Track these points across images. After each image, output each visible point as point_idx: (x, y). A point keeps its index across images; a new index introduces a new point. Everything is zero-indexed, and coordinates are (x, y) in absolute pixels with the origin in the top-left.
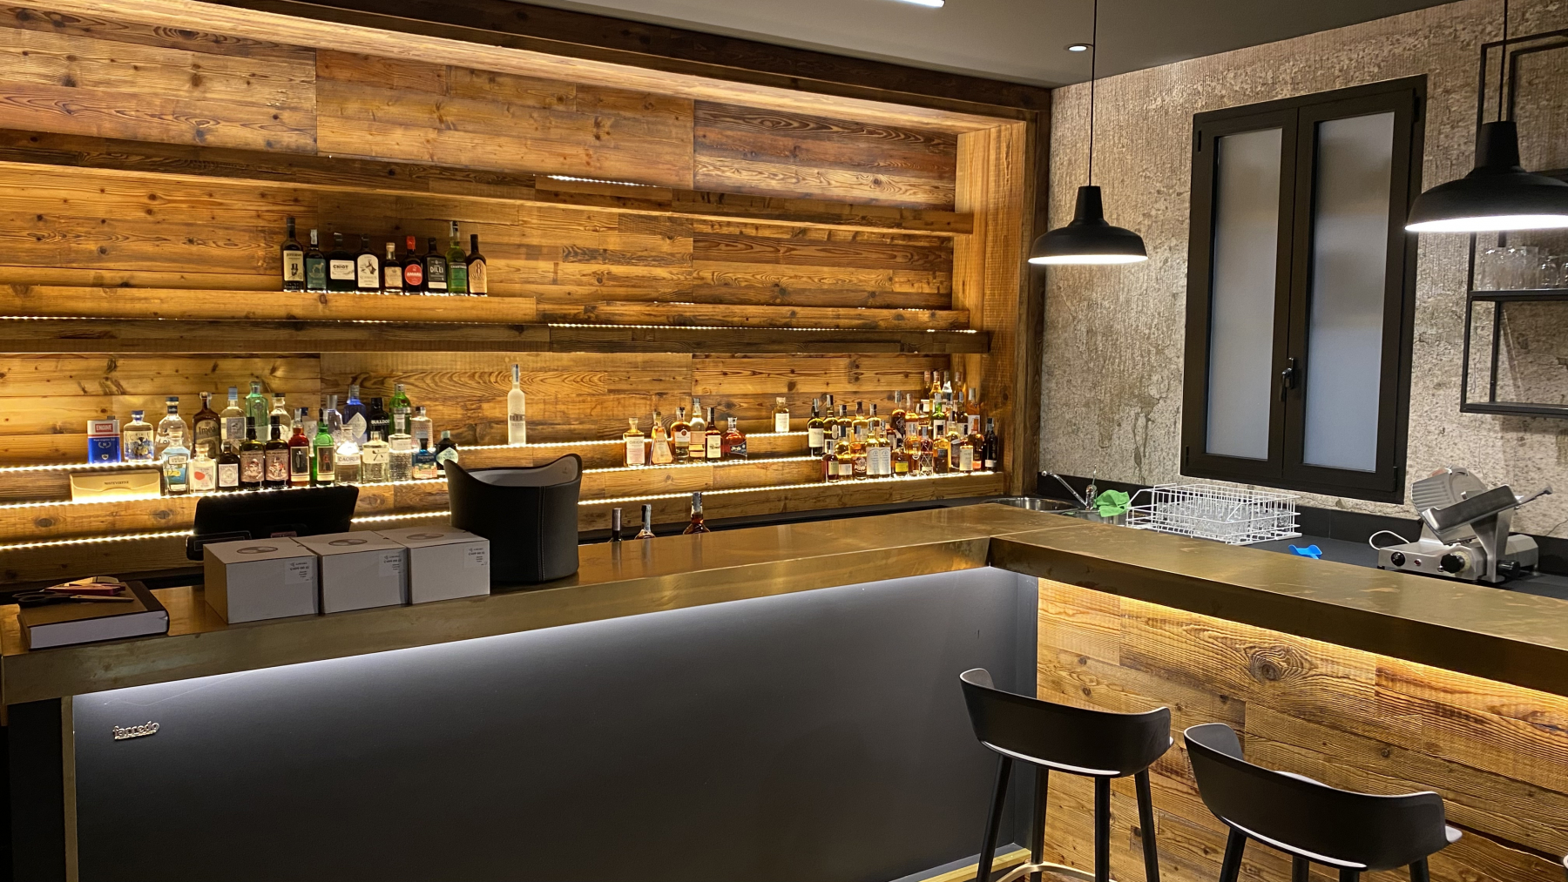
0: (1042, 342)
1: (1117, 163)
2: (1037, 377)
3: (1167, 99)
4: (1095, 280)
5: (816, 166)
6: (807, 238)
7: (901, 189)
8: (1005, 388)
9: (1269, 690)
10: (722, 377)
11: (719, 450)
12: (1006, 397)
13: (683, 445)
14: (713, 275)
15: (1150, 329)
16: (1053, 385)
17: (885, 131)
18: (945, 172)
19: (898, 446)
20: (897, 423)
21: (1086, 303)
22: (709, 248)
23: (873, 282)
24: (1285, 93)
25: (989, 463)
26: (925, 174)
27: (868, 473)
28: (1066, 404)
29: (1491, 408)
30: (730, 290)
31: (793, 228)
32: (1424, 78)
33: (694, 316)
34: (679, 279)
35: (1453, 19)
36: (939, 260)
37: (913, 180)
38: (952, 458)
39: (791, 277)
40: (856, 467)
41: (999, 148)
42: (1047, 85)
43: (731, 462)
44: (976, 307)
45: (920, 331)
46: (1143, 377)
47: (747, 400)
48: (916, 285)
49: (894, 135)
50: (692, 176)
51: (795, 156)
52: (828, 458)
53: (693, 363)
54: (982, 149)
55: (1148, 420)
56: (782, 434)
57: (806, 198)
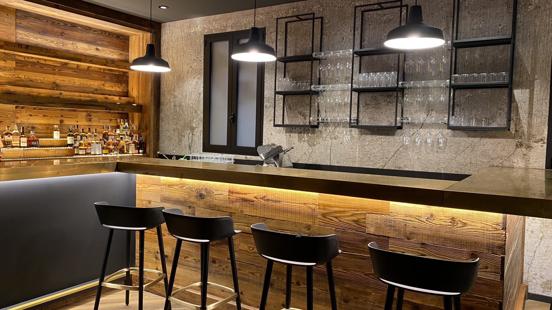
0: (159, 109)
1: (181, 49)
2: (158, 121)
3: (196, 29)
4: (176, 88)
5: (71, 40)
6: (67, 66)
7: (107, 53)
8: (147, 125)
9: (201, 202)
10: (30, 117)
11: (26, 143)
12: (147, 128)
13: (9, 141)
14: (25, 76)
15: (193, 105)
16: (163, 124)
17: (101, 32)
18: (125, 49)
19: (105, 144)
20: (105, 136)
21: (173, 96)
22: (23, 66)
23: (96, 85)
24: (229, 30)
25: (141, 151)
26: (117, 48)
27: (92, 153)
28: (168, 130)
29: (283, 126)
30: (33, 83)
31: (62, 62)
32: (265, 28)
33: (15, 91)
34: (9, 77)
35: (271, 11)
36: (123, 79)
37: (112, 50)
38: (126, 149)
39: (61, 81)
40: (87, 151)
41: (143, 42)
42: (160, 22)
43: (32, 148)
44: (137, 96)
45: (115, 104)
46: (191, 120)
47: (41, 126)
48: (114, 88)
49: (104, 33)
50: (15, 38)
51: (62, 36)
52: (75, 147)
53: (15, 110)
54: (137, 42)
55: (193, 134)
56: (56, 139)
57: (67, 51)
